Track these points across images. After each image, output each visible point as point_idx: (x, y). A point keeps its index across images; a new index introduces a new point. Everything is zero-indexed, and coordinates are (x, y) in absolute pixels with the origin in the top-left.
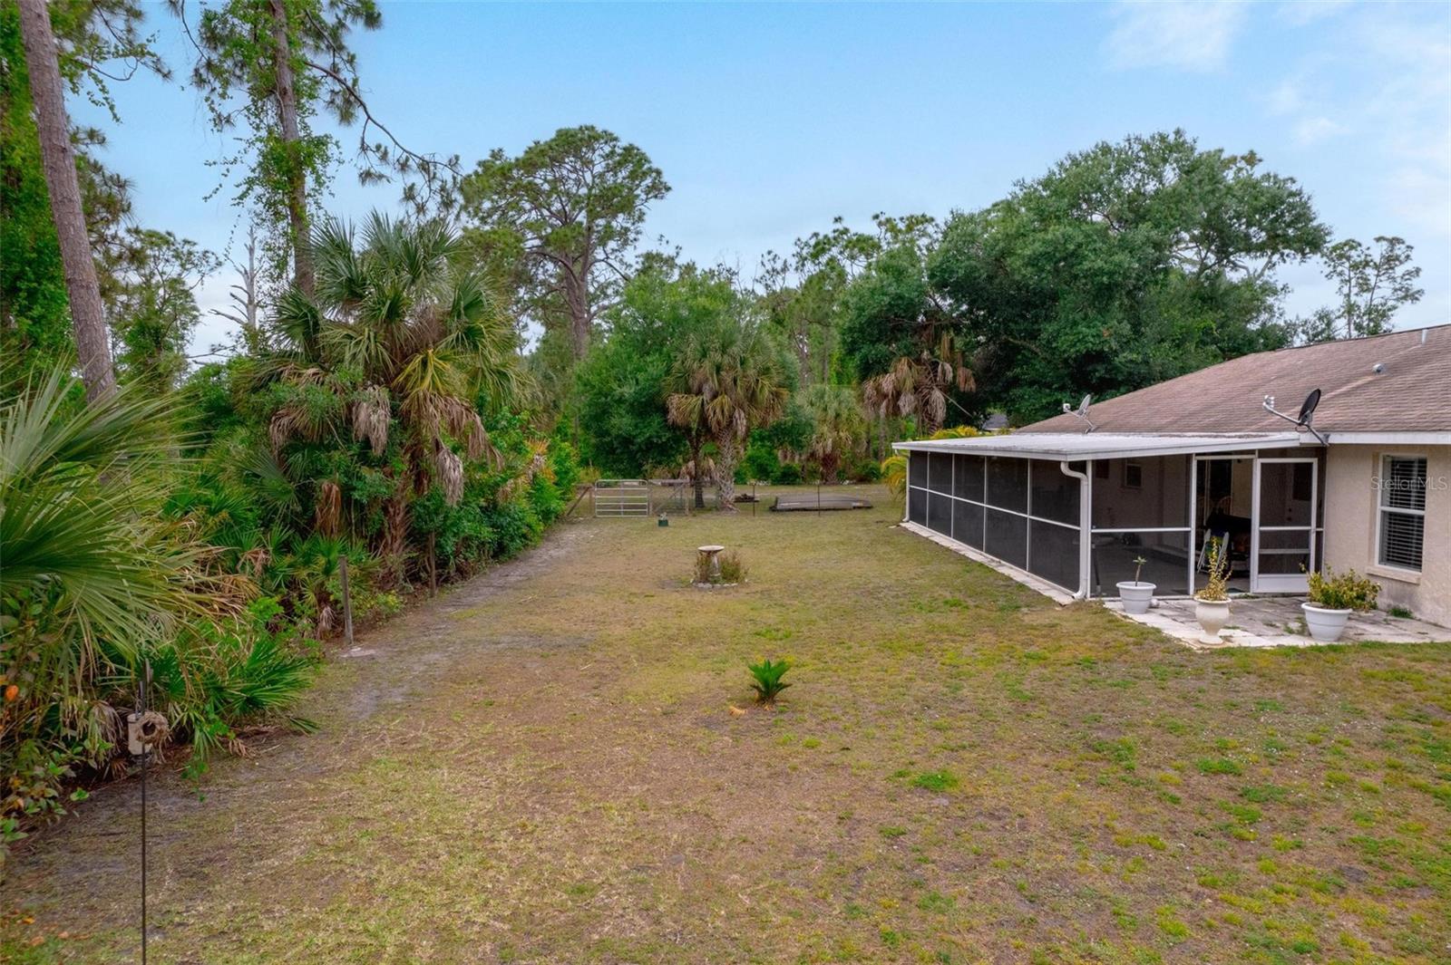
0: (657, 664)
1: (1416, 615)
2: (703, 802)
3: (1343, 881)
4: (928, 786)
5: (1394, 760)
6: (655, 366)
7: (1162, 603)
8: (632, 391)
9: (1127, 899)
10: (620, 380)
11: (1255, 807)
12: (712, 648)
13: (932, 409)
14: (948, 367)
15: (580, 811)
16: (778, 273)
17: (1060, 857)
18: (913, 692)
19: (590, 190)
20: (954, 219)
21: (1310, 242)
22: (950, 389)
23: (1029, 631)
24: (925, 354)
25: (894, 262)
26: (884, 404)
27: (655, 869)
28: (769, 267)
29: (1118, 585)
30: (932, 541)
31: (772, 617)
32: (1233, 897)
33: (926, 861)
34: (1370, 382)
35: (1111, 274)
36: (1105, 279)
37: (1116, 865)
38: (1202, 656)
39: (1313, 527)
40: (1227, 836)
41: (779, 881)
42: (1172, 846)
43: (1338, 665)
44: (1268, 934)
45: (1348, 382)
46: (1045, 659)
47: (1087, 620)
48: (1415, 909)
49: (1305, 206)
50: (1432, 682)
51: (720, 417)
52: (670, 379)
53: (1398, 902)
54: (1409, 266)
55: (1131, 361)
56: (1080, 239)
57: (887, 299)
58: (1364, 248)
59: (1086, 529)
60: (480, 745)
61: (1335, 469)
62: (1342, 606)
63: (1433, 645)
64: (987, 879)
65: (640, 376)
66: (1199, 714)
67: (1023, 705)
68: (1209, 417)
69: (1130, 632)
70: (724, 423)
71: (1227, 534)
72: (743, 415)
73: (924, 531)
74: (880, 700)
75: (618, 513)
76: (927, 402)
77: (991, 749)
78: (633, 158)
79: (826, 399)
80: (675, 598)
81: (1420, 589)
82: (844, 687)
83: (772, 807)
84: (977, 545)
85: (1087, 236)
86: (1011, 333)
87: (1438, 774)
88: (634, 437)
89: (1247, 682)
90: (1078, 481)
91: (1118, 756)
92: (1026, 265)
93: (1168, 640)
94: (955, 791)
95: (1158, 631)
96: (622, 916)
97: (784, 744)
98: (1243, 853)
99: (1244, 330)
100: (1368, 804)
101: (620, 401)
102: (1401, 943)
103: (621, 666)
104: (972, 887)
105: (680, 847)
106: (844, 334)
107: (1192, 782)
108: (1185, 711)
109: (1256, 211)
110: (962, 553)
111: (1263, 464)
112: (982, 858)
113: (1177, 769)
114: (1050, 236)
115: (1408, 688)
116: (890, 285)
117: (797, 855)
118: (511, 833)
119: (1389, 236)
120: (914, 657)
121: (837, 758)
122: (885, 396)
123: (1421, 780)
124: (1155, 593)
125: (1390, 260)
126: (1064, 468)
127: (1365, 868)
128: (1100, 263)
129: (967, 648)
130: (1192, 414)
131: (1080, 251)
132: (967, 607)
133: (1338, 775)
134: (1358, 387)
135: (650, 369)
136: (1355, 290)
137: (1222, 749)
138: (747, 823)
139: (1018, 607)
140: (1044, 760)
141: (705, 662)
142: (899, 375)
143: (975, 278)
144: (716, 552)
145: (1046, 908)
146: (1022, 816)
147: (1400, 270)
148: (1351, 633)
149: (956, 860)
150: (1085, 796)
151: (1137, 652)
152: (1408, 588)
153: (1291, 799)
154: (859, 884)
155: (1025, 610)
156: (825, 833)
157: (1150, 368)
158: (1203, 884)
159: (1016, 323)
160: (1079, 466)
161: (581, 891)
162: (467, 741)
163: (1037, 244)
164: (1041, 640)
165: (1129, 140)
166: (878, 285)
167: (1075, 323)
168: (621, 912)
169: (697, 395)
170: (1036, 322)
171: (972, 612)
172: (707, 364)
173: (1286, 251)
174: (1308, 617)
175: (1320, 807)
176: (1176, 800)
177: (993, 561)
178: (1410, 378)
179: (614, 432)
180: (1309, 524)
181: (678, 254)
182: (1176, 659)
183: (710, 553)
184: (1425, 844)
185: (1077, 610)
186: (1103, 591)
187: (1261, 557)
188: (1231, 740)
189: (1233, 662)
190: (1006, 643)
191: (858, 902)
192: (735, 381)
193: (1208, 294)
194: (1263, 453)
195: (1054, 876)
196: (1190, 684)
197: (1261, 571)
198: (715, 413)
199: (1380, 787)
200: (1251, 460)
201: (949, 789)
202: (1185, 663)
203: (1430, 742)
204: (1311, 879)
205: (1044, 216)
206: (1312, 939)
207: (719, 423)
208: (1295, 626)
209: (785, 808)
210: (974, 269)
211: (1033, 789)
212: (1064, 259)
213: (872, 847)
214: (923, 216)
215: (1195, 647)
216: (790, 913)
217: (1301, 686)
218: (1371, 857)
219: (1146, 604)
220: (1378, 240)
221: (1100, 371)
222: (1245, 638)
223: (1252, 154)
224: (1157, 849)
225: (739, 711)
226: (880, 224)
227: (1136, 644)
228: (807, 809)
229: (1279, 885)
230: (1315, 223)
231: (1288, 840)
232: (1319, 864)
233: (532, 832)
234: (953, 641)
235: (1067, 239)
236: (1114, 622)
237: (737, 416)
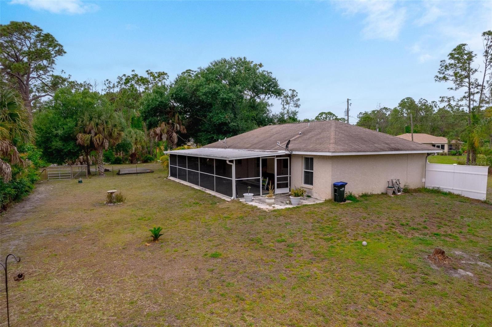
0: (110, 233)
1: (312, 197)
2: (153, 272)
3: (312, 261)
4: (214, 256)
5: (316, 233)
6: (70, 123)
7: (254, 198)
8: (62, 132)
9: (272, 274)
10: (55, 128)
11: (291, 248)
12: (126, 226)
13: (173, 139)
14: (178, 125)
15: (116, 282)
16: (111, 88)
17: (254, 268)
18: (197, 231)
19: (29, 49)
20: (178, 77)
21: (278, 93)
22: (178, 132)
23: (222, 210)
24: (171, 121)
25: (159, 90)
26: (157, 137)
27: (151, 292)
28: (107, 86)
29: (244, 194)
30: (181, 183)
31: (141, 213)
32: (293, 269)
33: (223, 275)
34: (299, 137)
35: (228, 99)
36: (227, 101)
37: (267, 267)
38: (269, 213)
39: (289, 175)
40: (287, 256)
41: (188, 288)
42: (277, 261)
43: (299, 211)
44: (301, 275)
45: (294, 137)
46: (230, 218)
47: (237, 205)
48: (326, 263)
49: (276, 82)
50: (319, 213)
51: (99, 142)
52: (78, 128)
53: (322, 263)
54: (297, 98)
55: (234, 125)
56: (219, 88)
57: (158, 103)
58: (287, 92)
59: (234, 179)
60: (63, 269)
61: (293, 160)
62: (298, 196)
63: (317, 204)
64: (239, 277)
65: (65, 127)
66: (273, 228)
67: (230, 231)
68: (261, 145)
69: (249, 208)
70: (100, 144)
71: (268, 178)
72: (107, 141)
73: (177, 180)
74: (190, 235)
75: (59, 178)
76: (171, 137)
77: (226, 244)
78: (48, 39)
79: (132, 134)
80: (103, 210)
81: (313, 190)
82: (176, 233)
83: (174, 270)
84: (197, 184)
85: (221, 87)
86: (197, 115)
87: (324, 234)
88: (63, 150)
89: (281, 218)
90: (231, 165)
91: (258, 241)
92: (203, 95)
93: (259, 209)
94: (221, 257)
95: (256, 207)
96: (149, 306)
97: (167, 252)
98: (292, 259)
99: (262, 116)
100: (312, 244)
101: (57, 136)
102: (324, 271)
103: (97, 235)
104: (237, 279)
105: (154, 286)
106: (142, 113)
107: (276, 245)
108: (270, 228)
109: (265, 83)
110: (192, 187)
111: (277, 159)
112: (236, 272)
113: (272, 242)
114: (210, 87)
115: (314, 215)
116: (159, 98)
117: (189, 281)
118: (97, 293)
119: (293, 89)
120: (192, 221)
121: (185, 253)
122: (157, 135)
123: (321, 236)
124: (253, 196)
125: (293, 96)
126: (228, 162)
127: (315, 257)
128: (225, 96)
129: (207, 217)
130: (256, 144)
131: (219, 92)
132: (201, 204)
133: (305, 238)
134: (297, 138)
135: (69, 124)
136: (285, 104)
137: (281, 236)
138: (170, 275)
139: (216, 203)
140: (240, 245)
141: (126, 230)
142: (162, 128)
143: (187, 97)
144: (114, 192)
145: (255, 280)
146: (241, 260)
147: (295, 99)
148: (300, 203)
149: (230, 274)
150: (253, 253)
151: (253, 213)
152: (310, 190)
153: (298, 245)
154: (209, 284)
155: (218, 204)
156: (193, 274)
157: (239, 128)
158: (286, 268)
159: (199, 112)
160: (231, 161)
161: (132, 303)
162: (57, 269)
163: (207, 89)
164: (227, 212)
165: (231, 59)
166: (155, 98)
167: (218, 114)
168: (148, 305)
169: (88, 134)
170: (205, 112)
171: (203, 205)
172: (93, 123)
173: (272, 94)
174: (291, 200)
175: (304, 246)
176: (274, 250)
177: (203, 189)
178: (308, 136)
179: (54, 147)
180: (288, 175)
181: (69, 78)
182: (263, 214)
183: (112, 193)
184: (324, 250)
185: (233, 202)
186: (239, 196)
187: (277, 184)
188: (282, 233)
189: (277, 213)
190: (217, 214)
191: (211, 289)
192: (104, 129)
193: (253, 106)
194: (277, 156)
195: (254, 273)
196: (268, 220)
197: (278, 188)
198: (96, 141)
199: (314, 239)
200: (274, 158)
201: (220, 257)
202: (265, 215)
203: (321, 227)
204: (306, 262)
205: (208, 81)
206: (310, 274)
207: (98, 144)
208: (288, 202)
209: (178, 269)
210: (186, 94)
211: (241, 253)
212: (214, 94)
213: (208, 275)
214: (163, 72)
215: (267, 210)
216: (195, 295)
217: (293, 218)
218: (315, 255)
219: (251, 199)
220: (290, 90)
221: (225, 128)
222: (278, 207)
223: (261, 64)
224: (274, 262)
225: (148, 244)
226: (148, 74)
227: (252, 211)
228: (185, 269)
229: (301, 265)
230: (279, 88)
231: (299, 255)
232: (307, 258)
233: (104, 291)
234: (202, 215)
235: (216, 88)
236: (244, 206)
237: (105, 142)
